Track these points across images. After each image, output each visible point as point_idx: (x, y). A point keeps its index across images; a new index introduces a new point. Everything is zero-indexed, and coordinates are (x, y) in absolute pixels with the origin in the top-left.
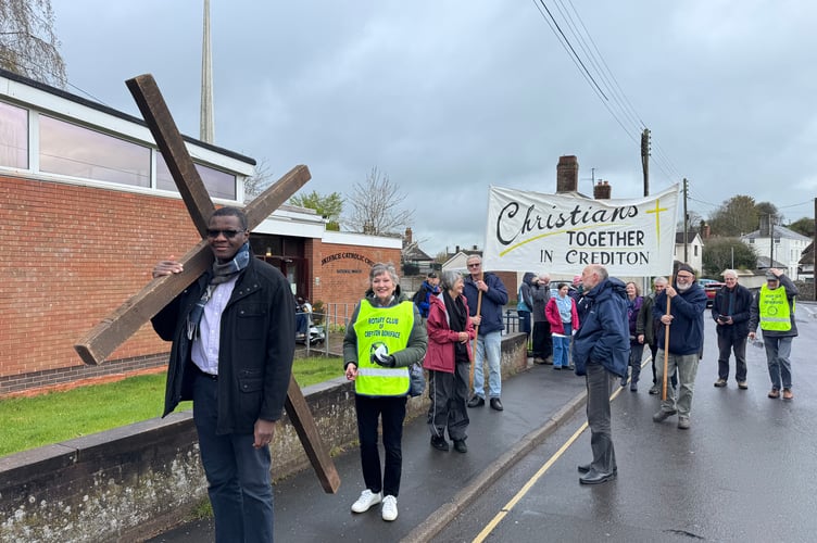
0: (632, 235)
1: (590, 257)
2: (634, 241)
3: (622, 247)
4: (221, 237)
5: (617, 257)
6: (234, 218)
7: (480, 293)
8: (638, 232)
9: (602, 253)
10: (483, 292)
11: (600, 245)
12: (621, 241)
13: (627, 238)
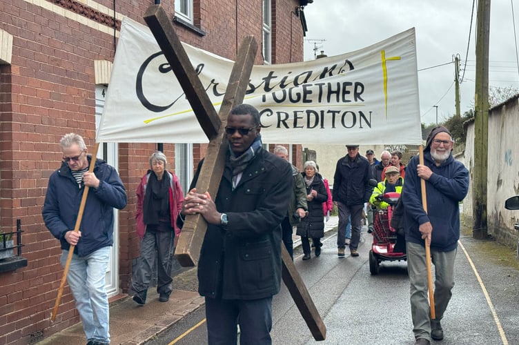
0: (348, 88)
1: (291, 118)
2: (350, 97)
3: (334, 104)
4: (237, 134)
5: (328, 117)
6: (248, 116)
7: (86, 190)
8: (357, 84)
9: (308, 112)
10: (92, 189)
11: (305, 101)
12: (333, 96)
13: (341, 91)
